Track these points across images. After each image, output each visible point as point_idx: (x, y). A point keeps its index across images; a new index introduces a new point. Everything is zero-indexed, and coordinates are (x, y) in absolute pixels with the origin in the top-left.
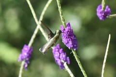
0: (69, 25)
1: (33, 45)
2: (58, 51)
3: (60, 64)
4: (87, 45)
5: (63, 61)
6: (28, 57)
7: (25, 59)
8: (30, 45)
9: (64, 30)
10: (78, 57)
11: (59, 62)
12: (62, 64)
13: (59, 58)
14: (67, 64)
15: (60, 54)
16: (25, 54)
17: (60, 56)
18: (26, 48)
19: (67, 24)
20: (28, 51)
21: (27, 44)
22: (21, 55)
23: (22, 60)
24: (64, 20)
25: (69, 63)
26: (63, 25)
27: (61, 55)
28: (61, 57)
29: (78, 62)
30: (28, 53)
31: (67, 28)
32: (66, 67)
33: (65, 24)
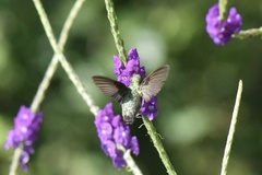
0: (135, 54)
1: (42, 106)
2: (110, 121)
3: (113, 155)
4: (180, 105)
5: (121, 148)
6: (30, 138)
7: (24, 142)
8: (35, 106)
9: (123, 67)
10: (158, 138)
11: (111, 150)
12: (120, 154)
13: (113, 140)
14: (132, 154)
15: (114, 128)
16: (23, 130)
17: (113, 133)
18: (26, 116)
19: (129, 53)
20: (29, 123)
21: (28, 105)
22: (11, 133)
23: (16, 144)
24: (122, 44)
25: (136, 152)
26: (121, 55)
27: (116, 131)
28: (116, 137)
29: (160, 150)
30: (29, 128)
31: (131, 62)
32: (131, 163)
33: (124, 52)
